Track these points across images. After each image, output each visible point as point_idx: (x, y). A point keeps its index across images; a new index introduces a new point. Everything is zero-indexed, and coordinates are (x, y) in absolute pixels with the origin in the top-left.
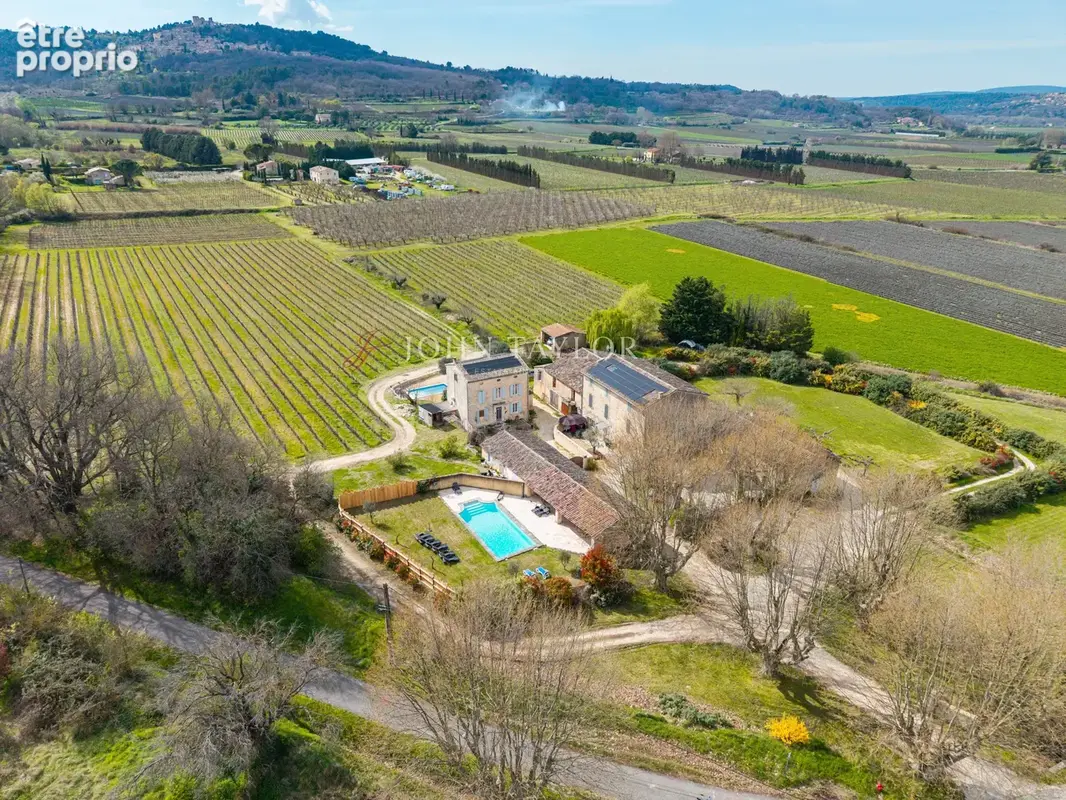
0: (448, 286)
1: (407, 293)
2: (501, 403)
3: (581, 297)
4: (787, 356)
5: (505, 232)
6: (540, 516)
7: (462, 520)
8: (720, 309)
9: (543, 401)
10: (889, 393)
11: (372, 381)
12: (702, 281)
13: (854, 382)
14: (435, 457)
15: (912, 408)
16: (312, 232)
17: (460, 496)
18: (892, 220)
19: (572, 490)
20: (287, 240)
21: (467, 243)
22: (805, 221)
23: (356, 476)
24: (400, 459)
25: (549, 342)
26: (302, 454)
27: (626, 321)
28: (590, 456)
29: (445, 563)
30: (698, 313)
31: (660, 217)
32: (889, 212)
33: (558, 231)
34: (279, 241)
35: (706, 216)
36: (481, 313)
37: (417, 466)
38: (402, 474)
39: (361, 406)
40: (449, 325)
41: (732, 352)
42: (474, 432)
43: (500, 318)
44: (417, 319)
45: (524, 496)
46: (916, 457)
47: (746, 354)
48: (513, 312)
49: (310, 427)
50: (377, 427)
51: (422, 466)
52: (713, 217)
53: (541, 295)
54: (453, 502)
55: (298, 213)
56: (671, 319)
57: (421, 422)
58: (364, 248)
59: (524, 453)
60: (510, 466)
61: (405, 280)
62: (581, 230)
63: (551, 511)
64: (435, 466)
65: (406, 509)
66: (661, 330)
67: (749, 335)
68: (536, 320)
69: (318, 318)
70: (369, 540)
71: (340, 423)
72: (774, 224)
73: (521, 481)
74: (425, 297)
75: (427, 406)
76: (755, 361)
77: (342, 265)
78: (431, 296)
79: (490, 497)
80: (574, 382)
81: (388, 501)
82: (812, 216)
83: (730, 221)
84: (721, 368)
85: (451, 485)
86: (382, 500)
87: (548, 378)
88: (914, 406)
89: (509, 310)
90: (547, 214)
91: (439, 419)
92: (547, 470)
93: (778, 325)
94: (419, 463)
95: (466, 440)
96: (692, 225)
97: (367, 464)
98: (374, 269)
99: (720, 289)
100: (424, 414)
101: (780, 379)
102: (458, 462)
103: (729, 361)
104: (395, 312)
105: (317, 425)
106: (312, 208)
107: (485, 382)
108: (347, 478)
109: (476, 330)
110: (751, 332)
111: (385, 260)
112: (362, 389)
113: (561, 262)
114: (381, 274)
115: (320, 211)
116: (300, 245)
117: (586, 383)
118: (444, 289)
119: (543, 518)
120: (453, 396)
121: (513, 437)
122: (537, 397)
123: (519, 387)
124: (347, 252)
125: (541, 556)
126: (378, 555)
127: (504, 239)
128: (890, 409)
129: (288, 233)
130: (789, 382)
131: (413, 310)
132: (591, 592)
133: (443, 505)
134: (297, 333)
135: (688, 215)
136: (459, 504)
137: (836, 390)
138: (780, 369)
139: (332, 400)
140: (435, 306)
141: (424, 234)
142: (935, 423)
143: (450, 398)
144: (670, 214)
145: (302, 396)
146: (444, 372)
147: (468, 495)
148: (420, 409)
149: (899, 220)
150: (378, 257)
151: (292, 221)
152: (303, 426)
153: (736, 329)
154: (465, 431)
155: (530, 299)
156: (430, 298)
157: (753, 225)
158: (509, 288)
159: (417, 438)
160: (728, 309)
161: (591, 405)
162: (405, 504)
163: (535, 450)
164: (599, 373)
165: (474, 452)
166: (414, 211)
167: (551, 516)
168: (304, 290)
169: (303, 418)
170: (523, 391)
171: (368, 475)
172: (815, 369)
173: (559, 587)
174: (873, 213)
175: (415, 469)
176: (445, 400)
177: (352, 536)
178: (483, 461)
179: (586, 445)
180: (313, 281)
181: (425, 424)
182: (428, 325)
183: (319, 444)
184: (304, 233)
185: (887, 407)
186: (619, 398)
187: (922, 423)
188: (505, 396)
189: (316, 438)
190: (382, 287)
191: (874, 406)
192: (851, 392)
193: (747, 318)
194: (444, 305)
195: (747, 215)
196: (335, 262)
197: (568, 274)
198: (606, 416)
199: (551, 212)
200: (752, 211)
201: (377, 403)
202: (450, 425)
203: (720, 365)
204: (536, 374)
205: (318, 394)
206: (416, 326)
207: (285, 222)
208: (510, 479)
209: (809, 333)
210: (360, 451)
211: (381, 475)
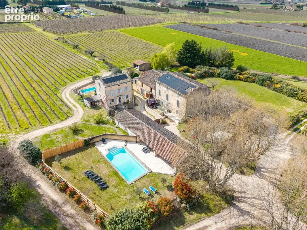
0: (95, 47)
1: (79, 50)
2: (121, 95)
3: (145, 50)
4: (226, 69)
5: (115, 28)
6: (146, 153)
7: (108, 159)
8: (200, 52)
9: (137, 92)
10: (266, 82)
11: (64, 87)
12: (193, 41)
13: (252, 78)
14: (93, 124)
15: (275, 87)
16: (43, 30)
17: (106, 145)
18: (239, 23)
19: (160, 140)
20: (32, 33)
21: (101, 32)
22: (212, 24)
23: (54, 137)
24: (75, 127)
25: (136, 67)
26: (28, 127)
27: (166, 58)
28: (163, 118)
29: (101, 189)
30: (192, 54)
31: (167, 23)
32: (237, 21)
33: (133, 28)
34: (29, 33)
35: (181, 23)
36: (108, 57)
37: (84, 129)
38: (77, 135)
39: (58, 99)
40: (96, 62)
41: (206, 69)
42: (110, 110)
43: (116, 58)
44: (83, 60)
45: (137, 142)
46: (284, 107)
47: (210, 69)
48: (120, 56)
49: (33, 112)
50: (65, 109)
51: (87, 129)
52: (184, 23)
53: (130, 49)
54: (103, 149)
55: (38, 23)
56: (181, 57)
57: (86, 106)
58: (63, 35)
59: (135, 121)
60: (129, 128)
61: (78, 45)
62: (141, 27)
63: (151, 150)
64: (93, 129)
65: (79, 155)
66: (178, 61)
67: (211, 62)
68: (130, 59)
69: (43, 62)
70: (58, 180)
71: (48, 109)
72: (203, 25)
73: (135, 135)
74: (86, 52)
75: (88, 99)
76: (215, 72)
77: (54, 41)
78: (88, 51)
79: (120, 144)
80: (151, 84)
81: (70, 151)
82: (214, 22)
83: (190, 24)
84: (203, 75)
85: (101, 139)
86: (67, 151)
87: (139, 83)
88: (276, 86)
89: (119, 55)
90: (128, 21)
91: (94, 105)
92: (147, 129)
93: (221, 58)
94: (85, 128)
95: (107, 114)
96: (178, 25)
97: (60, 130)
98: (66, 42)
99: (199, 44)
100: (86, 102)
101: (224, 78)
102: (104, 126)
103: (205, 72)
104: (74, 58)
105: (37, 111)
106: (43, 21)
107: (113, 87)
108: (50, 139)
109: (107, 63)
110: (211, 60)
111: (71, 39)
112: (59, 91)
113: (136, 38)
114: (69, 44)
115: (46, 22)
116: (37, 34)
117: (157, 85)
118: (93, 49)
119: (148, 154)
120: (99, 93)
121: (129, 113)
122: (135, 91)
123: (128, 88)
124: (56, 36)
125: (150, 178)
126: (64, 189)
127: (115, 31)
128: (266, 87)
129: (33, 30)
130: (228, 79)
131: (82, 57)
132: (181, 203)
133: (98, 151)
134: (33, 68)
135: (175, 22)
136: (106, 150)
137: (245, 81)
138: (225, 74)
139: (45, 97)
140: (90, 55)
141: (85, 29)
142: (285, 92)
143: (98, 93)
144: (169, 22)
145: (32, 96)
146: (94, 82)
147: (110, 144)
148: (85, 100)
149: (241, 23)
150: (68, 38)
151: (35, 26)
152: (30, 111)
153: (206, 59)
154: (106, 109)
155: (126, 51)
156: (88, 52)
157: (197, 25)
158: (118, 47)
159: (84, 114)
160: (202, 52)
161: (160, 94)
162: (78, 153)
163: (140, 119)
164: (163, 80)
165: (111, 120)
166: (81, 21)
167: (151, 152)
168: (38, 50)
169: (30, 107)
170: (130, 89)
171: (60, 136)
172: (236, 74)
173: (166, 205)
174: (233, 21)
175: (83, 131)
176: (96, 94)
177: (50, 177)
178: (115, 124)
179: (159, 112)
180: (42, 47)
181: (87, 107)
182: (87, 62)
183: (37, 120)
184: (39, 30)
185: (265, 87)
186: (173, 91)
187: (280, 93)
188: (122, 92)
189: (36, 117)
190: (69, 48)
191: (260, 87)
192: (251, 82)
193: (209, 55)
194: (93, 54)
195: (194, 22)
196: (51, 40)
197: (139, 42)
198: (167, 99)
199: (130, 21)
200: (195, 21)
201: (66, 98)
202: (98, 107)
203: (202, 73)
204: (134, 81)
205: (39, 95)
206: (82, 63)
207: (32, 26)
208: (130, 135)
209: (233, 60)
210: (57, 123)
211: (66, 136)
